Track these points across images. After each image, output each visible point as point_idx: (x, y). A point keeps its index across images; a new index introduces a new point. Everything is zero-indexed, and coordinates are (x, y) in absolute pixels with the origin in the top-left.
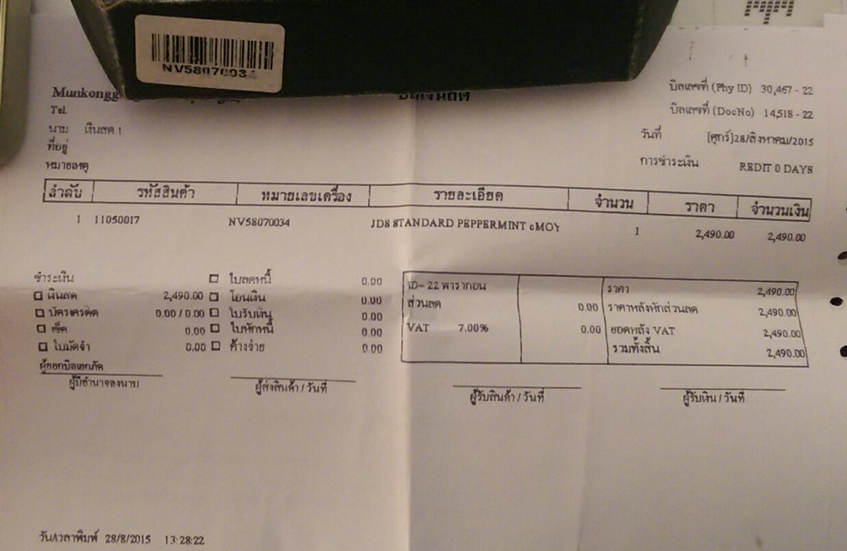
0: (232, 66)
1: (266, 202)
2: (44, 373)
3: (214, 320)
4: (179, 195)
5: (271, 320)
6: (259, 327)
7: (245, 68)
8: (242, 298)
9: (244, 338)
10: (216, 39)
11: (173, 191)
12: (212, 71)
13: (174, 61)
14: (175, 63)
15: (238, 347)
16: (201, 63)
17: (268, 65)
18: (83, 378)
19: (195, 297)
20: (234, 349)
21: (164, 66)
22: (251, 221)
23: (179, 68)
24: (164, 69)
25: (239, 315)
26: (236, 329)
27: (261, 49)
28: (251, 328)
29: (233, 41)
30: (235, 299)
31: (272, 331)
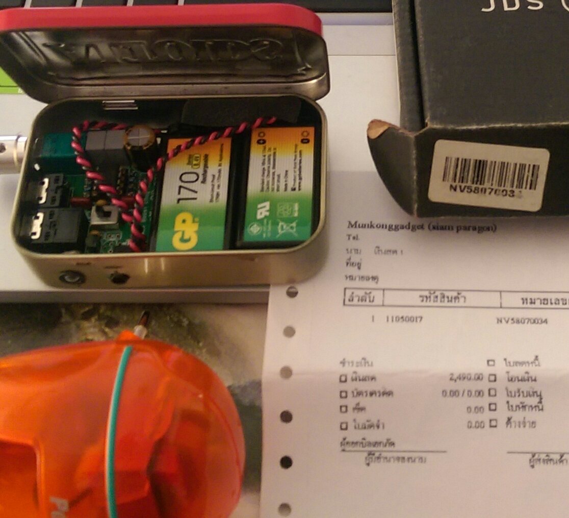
0: (504, 186)
1: (525, 305)
2: (344, 450)
3: (492, 400)
4: (453, 300)
5: (541, 399)
6: (531, 406)
7: (514, 188)
8: (517, 379)
9: (518, 416)
10: (495, 162)
11: (448, 297)
12: (488, 191)
13: (459, 182)
14: (460, 184)
15: (513, 424)
16: (481, 184)
17: (532, 186)
18: (377, 454)
19: (476, 378)
20: (509, 426)
21: (451, 186)
22: (515, 320)
23: (462, 188)
24: (451, 189)
25: (513, 394)
26: (510, 408)
27: (529, 171)
28: (524, 407)
29: (508, 164)
30: (511, 380)
31: (542, 409)
